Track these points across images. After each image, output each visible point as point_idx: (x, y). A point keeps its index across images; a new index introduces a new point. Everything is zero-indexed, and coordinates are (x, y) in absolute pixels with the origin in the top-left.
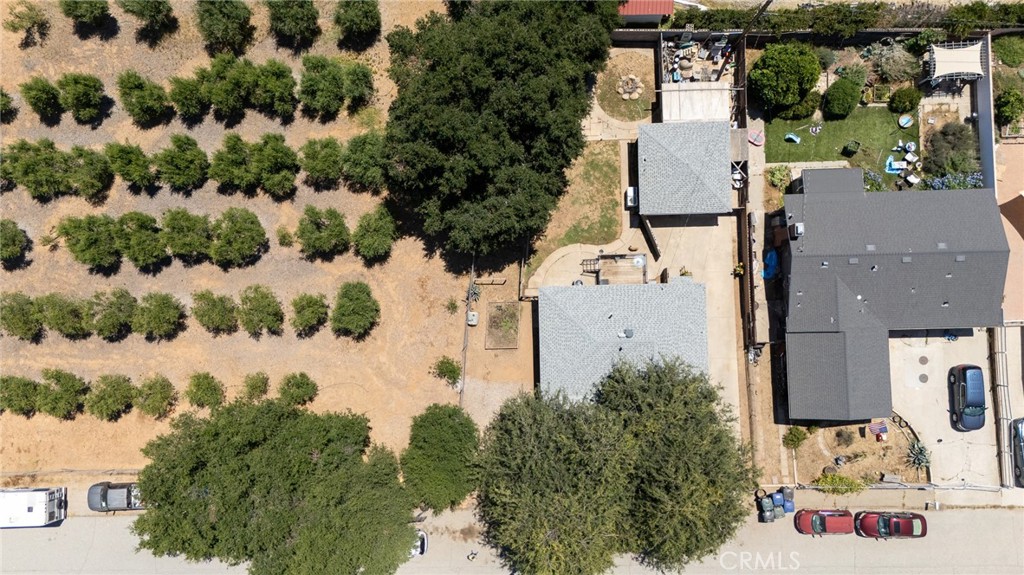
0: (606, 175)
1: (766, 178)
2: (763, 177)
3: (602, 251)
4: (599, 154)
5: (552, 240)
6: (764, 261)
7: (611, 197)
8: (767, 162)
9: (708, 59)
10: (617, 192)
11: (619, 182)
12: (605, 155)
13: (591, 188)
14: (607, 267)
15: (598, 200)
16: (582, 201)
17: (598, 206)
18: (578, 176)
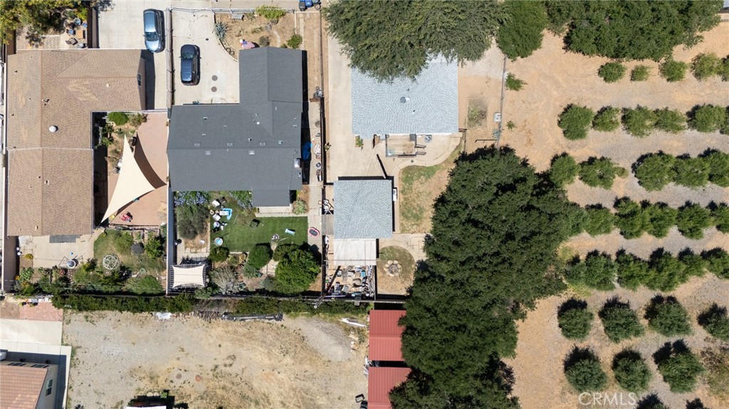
0: (409, 211)
1: (307, 207)
2: (310, 207)
3: (412, 161)
4: (413, 225)
5: (444, 169)
6: (311, 154)
7: (406, 197)
8: (307, 217)
9: (342, 286)
10: (402, 200)
11: (400, 206)
12: (409, 224)
13: (418, 203)
14: (410, 150)
15: (414, 195)
16: (424, 194)
17: (414, 191)
18: (428, 210)
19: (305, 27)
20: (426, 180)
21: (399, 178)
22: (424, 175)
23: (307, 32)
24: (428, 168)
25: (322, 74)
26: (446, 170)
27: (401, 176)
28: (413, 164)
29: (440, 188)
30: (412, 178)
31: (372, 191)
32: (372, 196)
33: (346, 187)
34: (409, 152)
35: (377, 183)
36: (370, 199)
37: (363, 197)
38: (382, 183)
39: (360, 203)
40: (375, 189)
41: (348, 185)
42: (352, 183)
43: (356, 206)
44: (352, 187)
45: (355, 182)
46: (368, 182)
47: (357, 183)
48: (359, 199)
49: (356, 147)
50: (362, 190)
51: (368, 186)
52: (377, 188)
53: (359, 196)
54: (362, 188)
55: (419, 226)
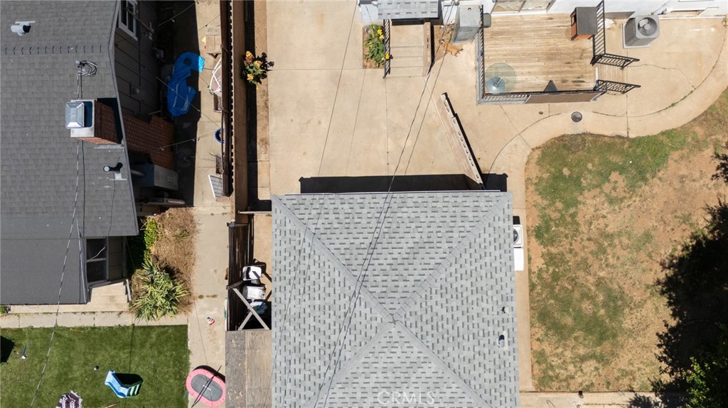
0: (566, 305)
1: (187, 289)
2: (196, 290)
3: (576, 118)
4: (583, 359)
5: (698, 145)
6: (198, 95)
7: (553, 250)
8: (183, 329)
10: (539, 263)
11: (532, 287)
12: (568, 354)
13: (602, 274)
14: (571, 72)
15: (586, 243)
16: (625, 241)
17: (583, 228)
18: (640, 305)
20: (632, 188)
21: (528, 180)
22: (622, 170)
24: (638, 141)
26: (709, 152)
27: (535, 172)
28: (580, 128)
29: (686, 219)
30: (575, 181)
31: (431, 240)
32: (432, 262)
33: (320, 221)
34: (570, 80)
35: (450, 205)
36: (424, 272)
37: (393, 267)
38: (472, 205)
39: (378, 290)
40: (443, 230)
41: (331, 212)
42: (346, 206)
43: (363, 303)
44: (347, 221)
45: (361, 201)
46: (414, 200)
47: (367, 206)
48: (376, 273)
49: (365, 67)
50: (387, 235)
51: (413, 215)
52: (452, 224)
53: (376, 262)
54: (389, 225)
55: (607, 363)
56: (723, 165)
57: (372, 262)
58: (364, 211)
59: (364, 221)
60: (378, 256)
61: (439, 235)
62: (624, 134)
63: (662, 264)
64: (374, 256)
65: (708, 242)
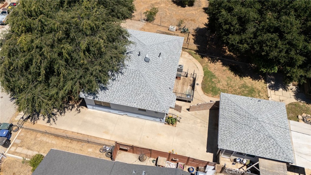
5: (207, 65)
13: (237, 87)
14: (188, 81)
15: (229, 89)
16: (229, 82)
17: (226, 89)
18: (245, 82)
19: (28, 149)
20: (216, 78)
21: (212, 97)
22: (212, 79)
23: (35, 148)
24: (205, 75)
25: (88, 142)
26: (209, 64)
27: (210, 95)
28: (200, 84)
29: (224, 71)
31: (234, 109)
32: (240, 109)
33: (227, 135)
34: (190, 82)
35: (224, 105)
36: (243, 111)
37: (242, 118)
38: (224, 100)
39: (248, 122)
40: (231, 107)
41: (224, 132)
42: (223, 128)
43: (252, 126)
44: (227, 128)
45: (221, 125)
46: (222, 112)
47: (223, 123)
48: (243, 122)
49: (175, 126)
50: (232, 119)
51: (226, 113)
52: (229, 105)
53: (240, 122)
54: (229, 119)
55: (260, 91)
56: (212, 62)
57: (240, 123)
58: (224, 124)
59: (228, 124)
60: (238, 121)
61: (232, 107)
62: (203, 77)
63: (235, 76)
64: (238, 122)
65: (230, 68)
